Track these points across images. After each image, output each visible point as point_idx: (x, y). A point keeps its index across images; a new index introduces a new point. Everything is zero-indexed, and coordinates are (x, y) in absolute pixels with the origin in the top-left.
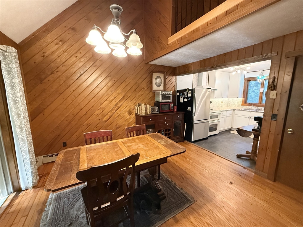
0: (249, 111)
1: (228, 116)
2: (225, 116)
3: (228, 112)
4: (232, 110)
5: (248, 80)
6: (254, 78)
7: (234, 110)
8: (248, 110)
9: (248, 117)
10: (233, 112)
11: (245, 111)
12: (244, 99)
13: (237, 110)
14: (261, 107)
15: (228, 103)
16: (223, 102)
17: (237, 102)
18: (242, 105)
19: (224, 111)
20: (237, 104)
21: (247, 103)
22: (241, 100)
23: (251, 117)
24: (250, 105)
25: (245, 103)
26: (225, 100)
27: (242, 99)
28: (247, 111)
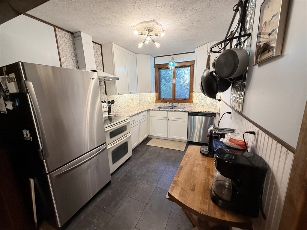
0: (166, 111)
1: (141, 121)
2: (138, 123)
3: (141, 115)
4: (145, 111)
5: (159, 68)
6: (165, 66)
7: (148, 110)
8: (165, 109)
9: (166, 119)
10: (147, 113)
11: (161, 110)
12: (157, 93)
13: (152, 110)
14: (176, 104)
15: (140, 100)
16: (134, 100)
17: (150, 98)
18: (156, 101)
19: (135, 115)
20: (150, 100)
21: (161, 99)
22: (154, 95)
23: (168, 119)
24: (165, 101)
25: (159, 99)
26: (135, 96)
27: (155, 93)
28: (163, 111)
